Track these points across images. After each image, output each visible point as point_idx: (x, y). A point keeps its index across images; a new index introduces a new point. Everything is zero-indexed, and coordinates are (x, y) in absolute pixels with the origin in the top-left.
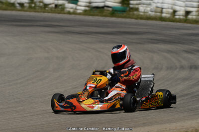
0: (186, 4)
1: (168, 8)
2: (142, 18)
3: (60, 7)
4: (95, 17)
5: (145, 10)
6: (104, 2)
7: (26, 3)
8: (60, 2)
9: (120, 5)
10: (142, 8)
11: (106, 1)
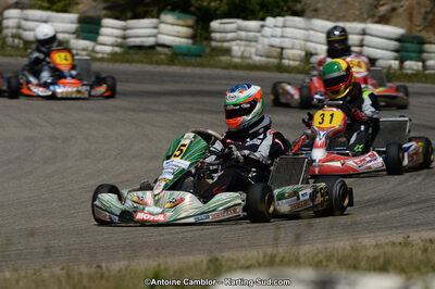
1: (292, 48)
2: (236, 67)
4: (134, 65)
5: (243, 53)
6: (155, 36)
9: (190, 41)
10: (237, 49)
11: (160, 33)
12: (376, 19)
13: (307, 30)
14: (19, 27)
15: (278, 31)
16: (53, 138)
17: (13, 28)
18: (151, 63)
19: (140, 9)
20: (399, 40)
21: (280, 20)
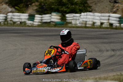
0: (101, 18)
1: (89, 21)
2: (73, 27)
3: (23, 23)
5: (75, 23)
6: (50, 19)
7: (2, 22)
8: (23, 20)
9: (60, 20)
10: (73, 22)
11: (52, 18)
12: (113, 12)
13: (93, 16)
14: (12, 18)
15: (85, 17)
16: (22, 49)
17: (10, 18)
18: (49, 27)
19: (46, 12)
20: (119, 18)
21: (85, 13)
